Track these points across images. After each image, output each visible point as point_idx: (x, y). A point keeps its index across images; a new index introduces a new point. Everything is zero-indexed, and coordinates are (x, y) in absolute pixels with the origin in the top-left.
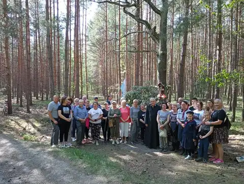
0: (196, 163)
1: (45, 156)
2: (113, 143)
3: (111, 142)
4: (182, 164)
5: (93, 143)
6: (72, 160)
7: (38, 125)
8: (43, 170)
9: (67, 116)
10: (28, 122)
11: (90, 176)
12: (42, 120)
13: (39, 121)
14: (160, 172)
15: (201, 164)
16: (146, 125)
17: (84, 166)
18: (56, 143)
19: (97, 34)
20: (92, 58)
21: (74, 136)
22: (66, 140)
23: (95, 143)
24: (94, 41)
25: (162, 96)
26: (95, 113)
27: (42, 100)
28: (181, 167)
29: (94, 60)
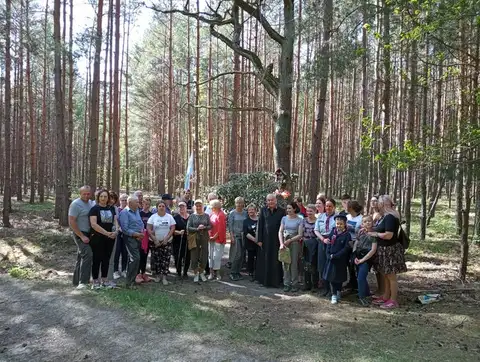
0: (352, 309)
1: (69, 305)
2: (196, 280)
3: (192, 278)
4: (328, 310)
5: (157, 280)
6: (125, 308)
7: (34, 250)
8: (70, 329)
9: (108, 226)
10: (11, 244)
11: (168, 335)
12: (43, 241)
13: (36, 243)
14: (292, 325)
15: (361, 310)
16: (260, 244)
17: (152, 317)
18: (85, 281)
19: (150, 72)
20: (137, 119)
21: (116, 269)
22: (105, 275)
23: (161, 281)
24: (144, 86)
25: (283, 194)
26: (161, 224)
27: (32, 202)
28: (327, 315)
29: (142, 125)
